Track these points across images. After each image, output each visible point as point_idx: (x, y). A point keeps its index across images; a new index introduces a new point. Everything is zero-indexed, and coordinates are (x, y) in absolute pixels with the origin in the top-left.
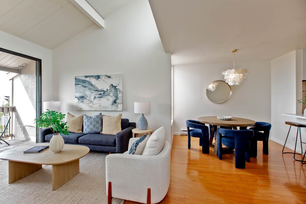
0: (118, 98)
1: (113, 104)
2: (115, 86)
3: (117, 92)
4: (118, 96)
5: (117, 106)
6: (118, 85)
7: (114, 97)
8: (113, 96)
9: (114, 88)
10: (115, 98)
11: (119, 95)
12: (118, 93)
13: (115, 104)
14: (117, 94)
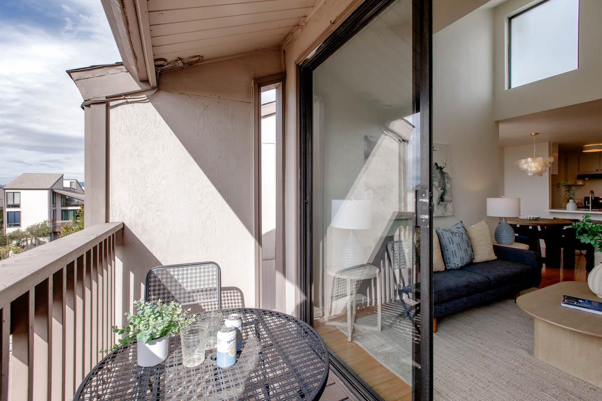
0: (446, 191)
1: (439, 203)
2: (441, 167)
3: (444, 179)
4: (445, 187)
5: (445, 206)
6: (444, 165)
7: (440, 188)
8: (439, 186)
9: (439, 170)
10: (442, 191)
11: (447, 184)
12: (446, 180)
13: (442, 203)
14: (444, 184)
